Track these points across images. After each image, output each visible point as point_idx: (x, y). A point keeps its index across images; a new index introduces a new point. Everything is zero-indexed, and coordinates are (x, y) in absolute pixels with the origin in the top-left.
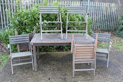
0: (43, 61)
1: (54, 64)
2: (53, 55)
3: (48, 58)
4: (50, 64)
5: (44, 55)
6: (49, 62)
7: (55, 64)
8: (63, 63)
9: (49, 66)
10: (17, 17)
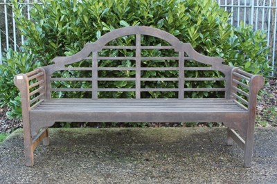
0: (113, 150)
1: (147, 160)
2: (147, 135)
3: (131, 143)
4: (137, 160)
5: (119, 133)
6: (133, 152)
7: (152, 158)
8: (180, 156)
9: (130, 165)
10: (41, 18)
